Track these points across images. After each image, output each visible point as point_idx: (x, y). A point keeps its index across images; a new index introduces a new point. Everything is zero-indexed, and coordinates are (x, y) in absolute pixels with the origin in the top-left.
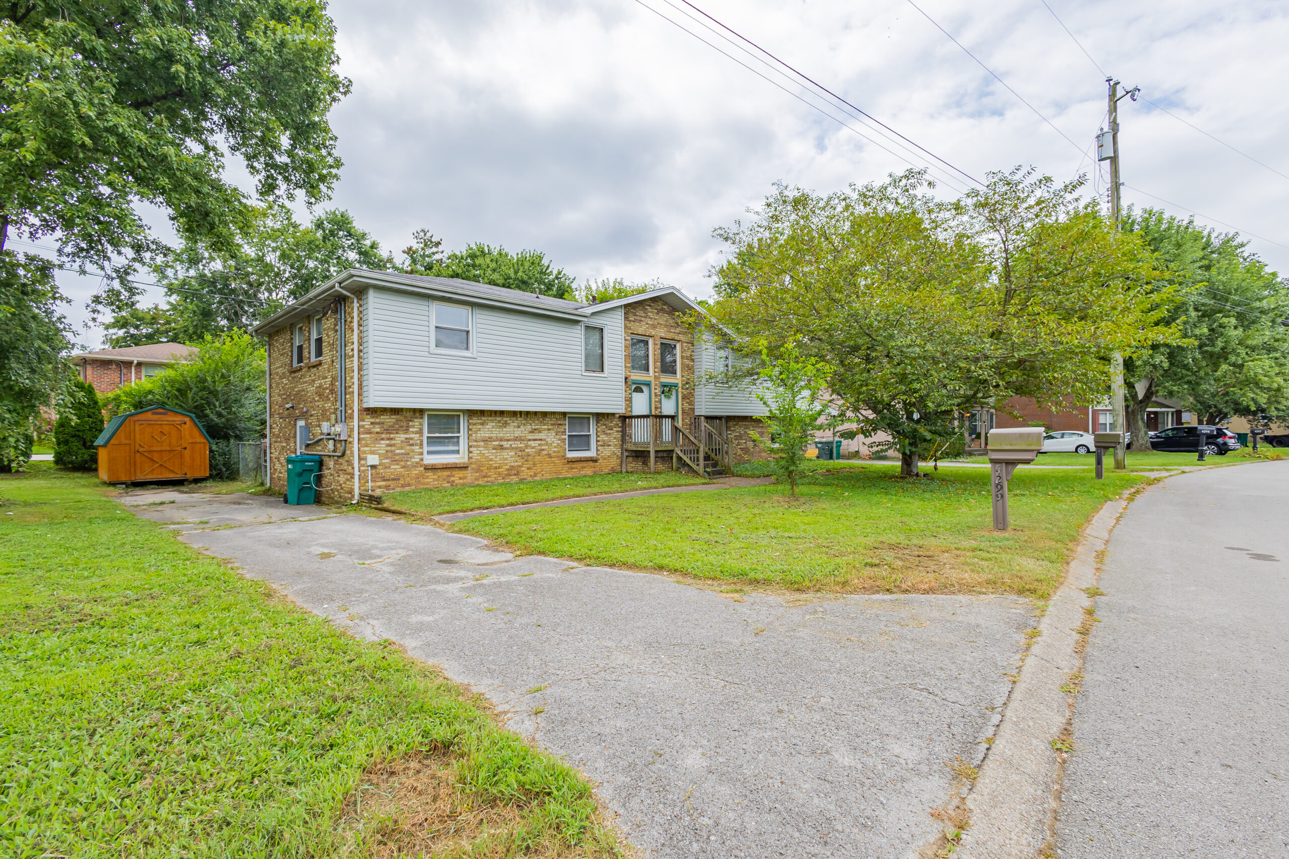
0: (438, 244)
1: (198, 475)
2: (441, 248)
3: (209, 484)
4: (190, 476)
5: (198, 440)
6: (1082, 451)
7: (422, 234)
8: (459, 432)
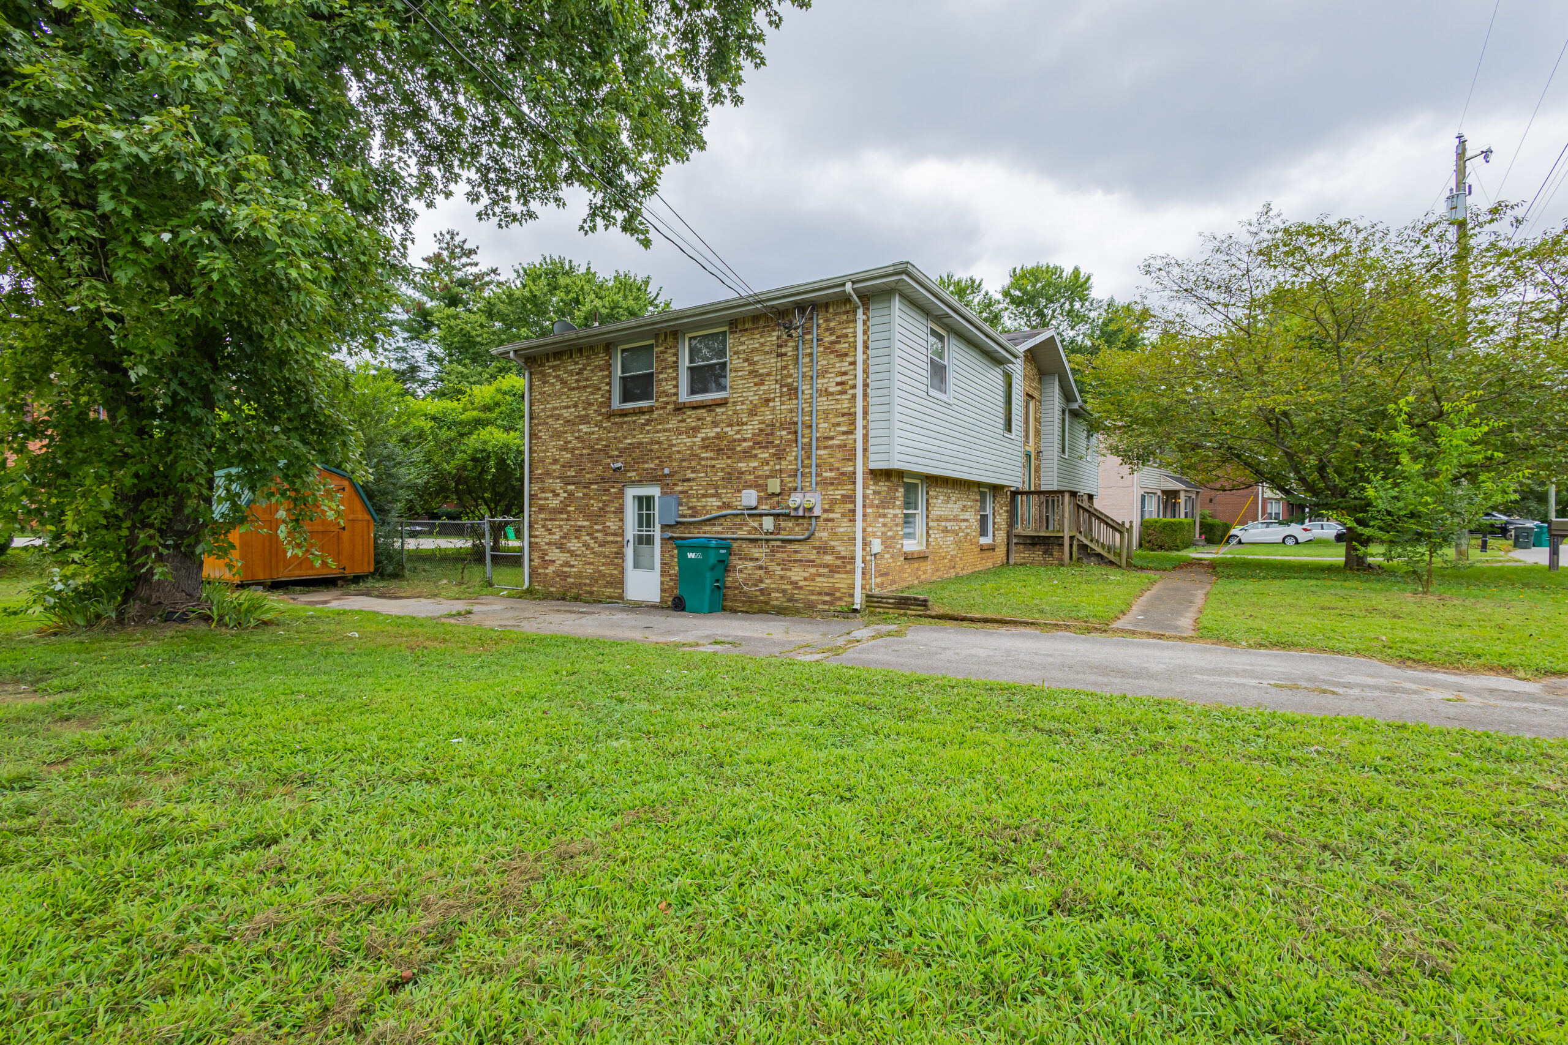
0: (471, 252)
1: (358, 571)
2: (475, 258)
3: (370, 583)
4: (349, 573)
5: (360, 516)
6: (1290, 542)
7: (448, 237)
8: (916, 508)
